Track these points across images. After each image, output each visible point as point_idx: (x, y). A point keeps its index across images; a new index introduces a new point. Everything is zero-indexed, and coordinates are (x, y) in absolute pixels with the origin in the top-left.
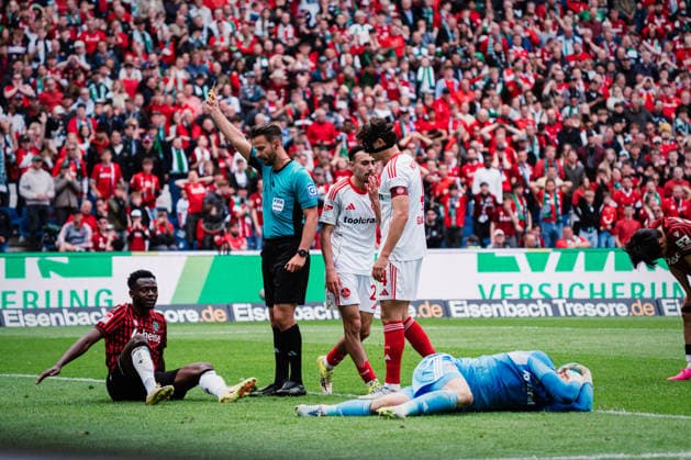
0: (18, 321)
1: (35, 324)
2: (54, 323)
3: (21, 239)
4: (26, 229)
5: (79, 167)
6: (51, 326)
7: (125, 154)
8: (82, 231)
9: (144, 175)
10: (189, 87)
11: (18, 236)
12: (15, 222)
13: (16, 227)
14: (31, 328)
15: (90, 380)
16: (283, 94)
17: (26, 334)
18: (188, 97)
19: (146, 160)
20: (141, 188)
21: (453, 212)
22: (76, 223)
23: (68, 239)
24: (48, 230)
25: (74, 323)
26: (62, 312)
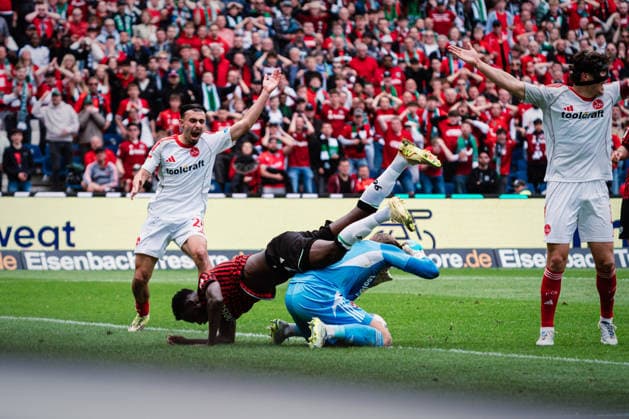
0: (40, 264)
1: (58, 267)
2: (78, 267)
3: (45, 178)
4: (49, 167)
5: (101, 102)
6: (75, 269)
7: (151, 91)
8: (107, 170)
9: (171, 113)
10: (222, 18)
11: (42, 175)
12: (36, 160)
13: (39, 165)
14: (54, 271)
15: (109, 325)
16: (321, 27)
17: (49, 278)
18: (220, 29)
19: (173, 96)
20: (167, 126)
21: (498, 161)
22: (100, 162)
23: (94, 179)
24: (72, 170)
25: (99, 267)
26: (86, 256)
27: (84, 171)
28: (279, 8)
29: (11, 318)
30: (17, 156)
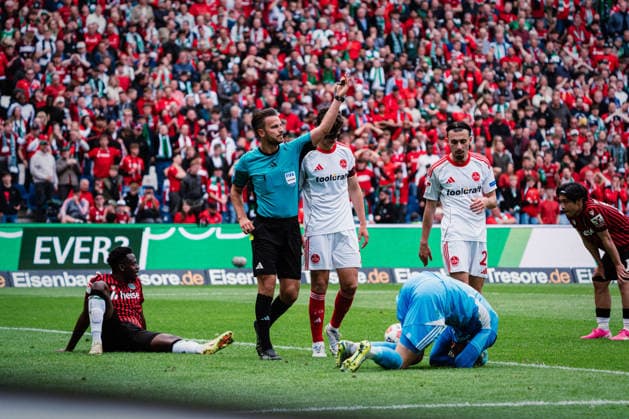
0: (25, 282)
1: (39, 285)
3: (29, 211)
4: (33, 203)
9: (132, 159)
10: (175, 82)
14: (36, 288)
16: (254, 90)
17: (33, 293)
18: (173, 91)
21: (398, 192)
23: (69, 213)
24: (52, 204)
25: (73, 284)
26: (62, 275)
27: (61, 206)
28: (223, 75)
29: (6, 328)
30: (7, 194)
